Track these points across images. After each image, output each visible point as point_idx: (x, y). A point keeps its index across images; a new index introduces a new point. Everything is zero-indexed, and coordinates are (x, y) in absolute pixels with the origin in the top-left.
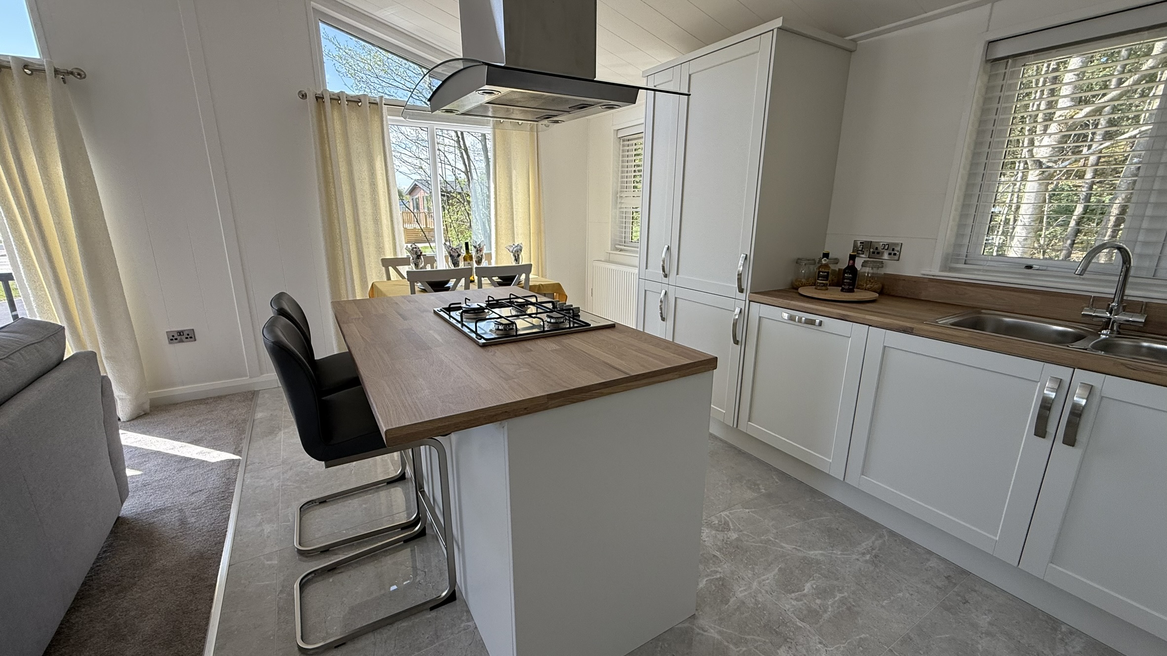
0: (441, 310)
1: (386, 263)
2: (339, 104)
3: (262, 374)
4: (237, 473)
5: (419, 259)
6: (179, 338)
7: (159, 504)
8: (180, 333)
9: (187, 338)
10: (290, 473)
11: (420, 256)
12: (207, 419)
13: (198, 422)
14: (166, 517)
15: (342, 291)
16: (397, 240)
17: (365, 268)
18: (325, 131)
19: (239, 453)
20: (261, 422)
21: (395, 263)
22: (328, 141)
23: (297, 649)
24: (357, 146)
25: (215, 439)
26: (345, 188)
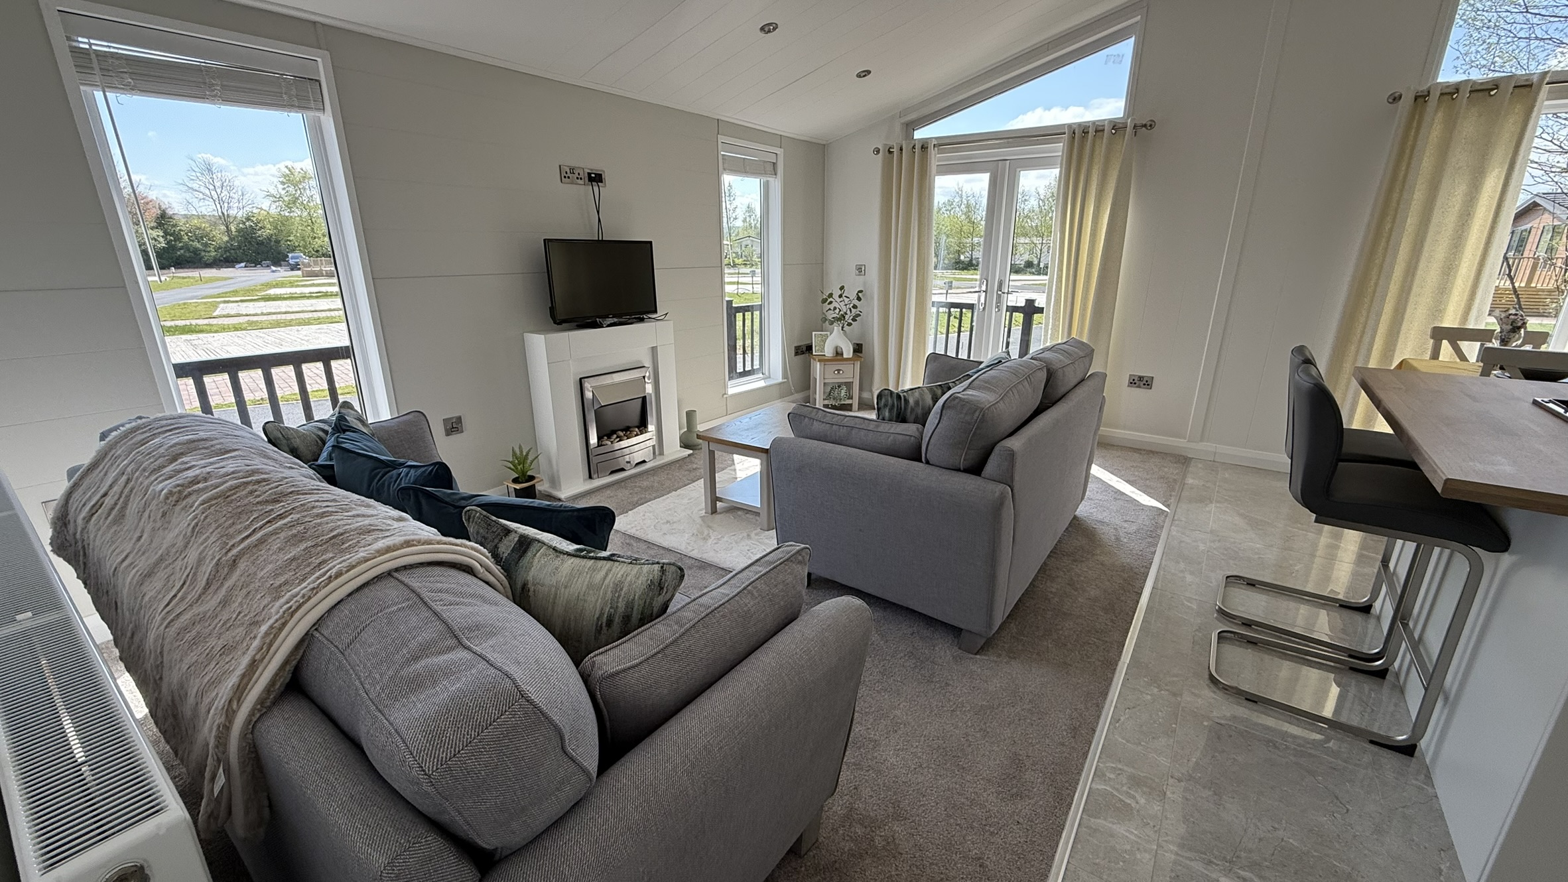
0: (1550, 401)
1: (1439, 334)
2: (1453, 99)
3: (1202, 441)
4: (1164, 522)
5: (1514, 332)
6: (1137, 382)
7: (1100, 517)
8: (1141, 378)
9: (1144, 384)
10: (1217, 544)
11: (1519, 328)
12: (1140, 467)
13: (1132, 467)
14: (1105, 529)
15: (1345, 365)
16: (1477, 301)
17: (1398, 337)
18: (1410, 143)
19: (1168, 506)
20: (1191, 488)
21: (1456, 335)
22: (1410, 158)
23: (1207, 676)
24: (1460, 157)
25: (1147, 486)
26: (1411, 222)
